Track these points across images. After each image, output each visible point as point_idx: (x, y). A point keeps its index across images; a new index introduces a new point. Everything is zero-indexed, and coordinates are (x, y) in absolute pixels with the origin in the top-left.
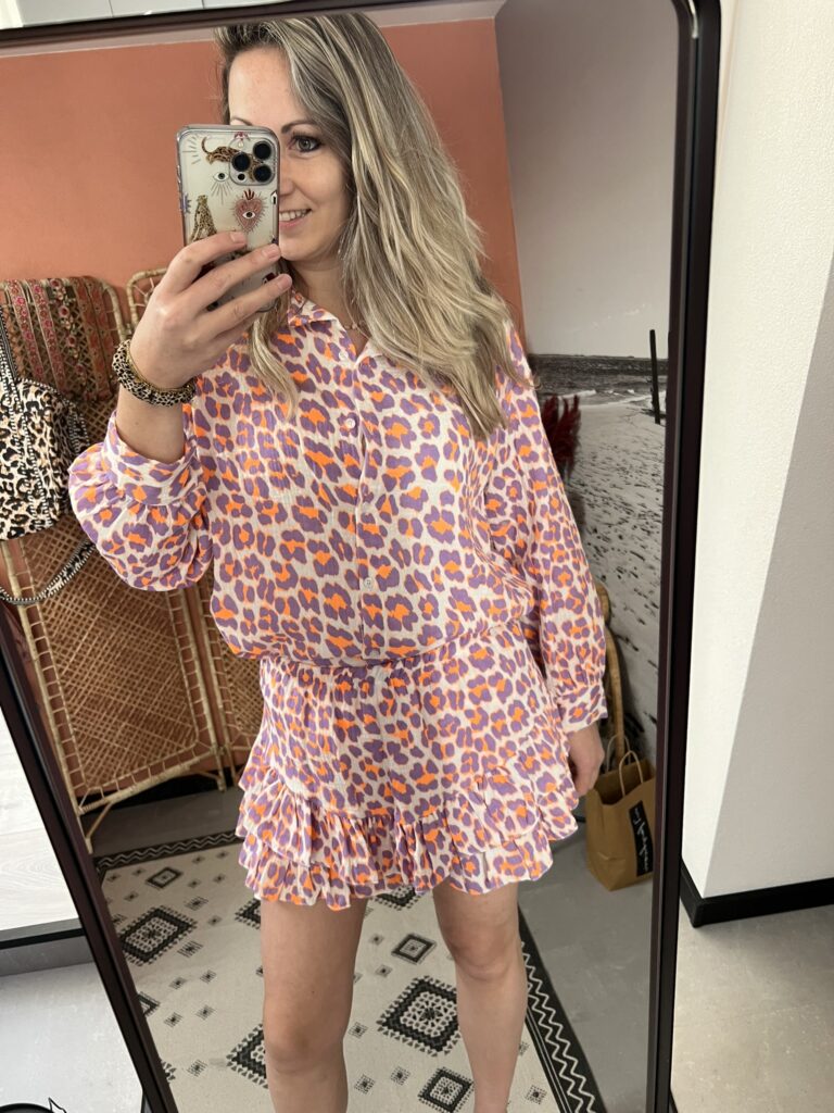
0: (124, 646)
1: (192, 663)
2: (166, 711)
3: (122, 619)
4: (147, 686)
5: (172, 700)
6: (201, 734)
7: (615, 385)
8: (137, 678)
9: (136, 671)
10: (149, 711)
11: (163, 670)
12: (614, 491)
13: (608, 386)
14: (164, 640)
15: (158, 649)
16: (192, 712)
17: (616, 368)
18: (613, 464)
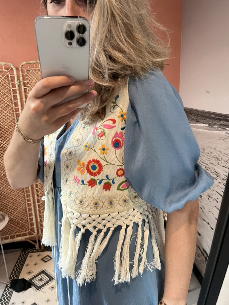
0: (5, 194)
1: (31, 204)
2: (18, 218)
3: (5, 184)
4: (12, 208)
5: (22, 215)
6: (31, 228)
7: (218, 124)
8: (9, 205)
9: (8, 203)
10: (12, 217)
11: (19, 204)
12: (211, 166)
13: (215, 124)
14: (21, 194)
15: (18, 197)
16: (29, 220)
17: (221, 118)
18: (213, 155)
